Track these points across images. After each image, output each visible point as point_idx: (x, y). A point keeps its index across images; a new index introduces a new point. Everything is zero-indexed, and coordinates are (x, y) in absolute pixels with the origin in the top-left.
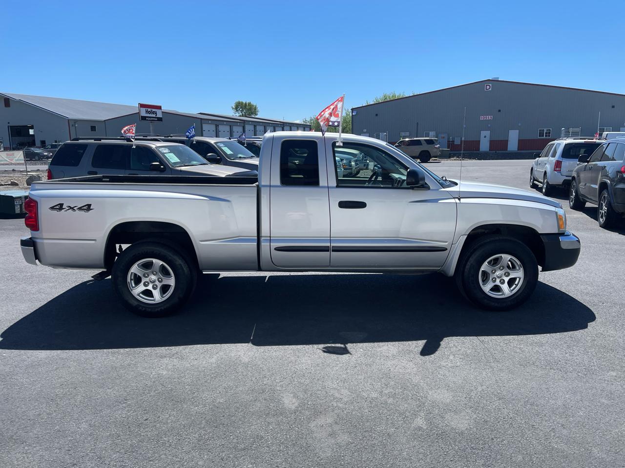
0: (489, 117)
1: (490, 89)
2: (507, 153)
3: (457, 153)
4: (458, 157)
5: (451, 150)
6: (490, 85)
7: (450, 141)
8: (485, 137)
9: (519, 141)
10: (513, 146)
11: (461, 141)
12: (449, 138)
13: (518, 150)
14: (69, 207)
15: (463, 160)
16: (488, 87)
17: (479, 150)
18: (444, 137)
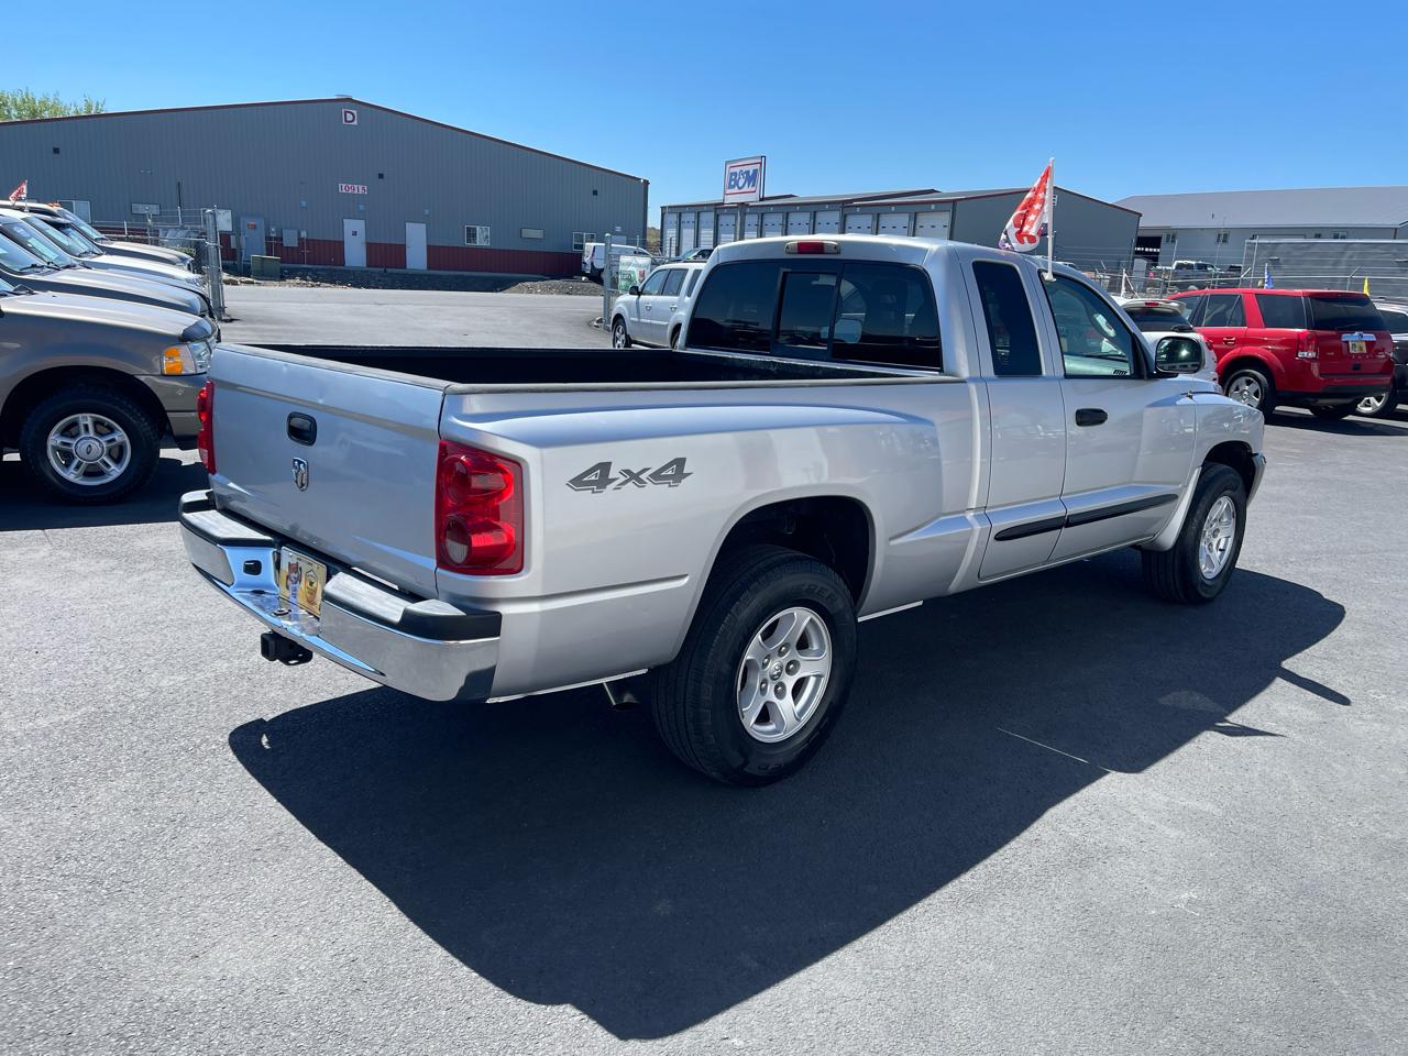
0: (360, 189)
1: (355, 123)
2: (405, 275)
3: (298, 269)
4: (303, 278)
5: (282, 261)
6: (355, 112)
7: (271, 238)
8: (355, 234)
9: (429, 247)
10: (417, 259)
11: (300, 239)
12: (268, 230)
13: (429, 268)
14: (628, 472)
15: (319, 286)
16: (350, 117)
17: (343, 263)
18: (255, 227)
